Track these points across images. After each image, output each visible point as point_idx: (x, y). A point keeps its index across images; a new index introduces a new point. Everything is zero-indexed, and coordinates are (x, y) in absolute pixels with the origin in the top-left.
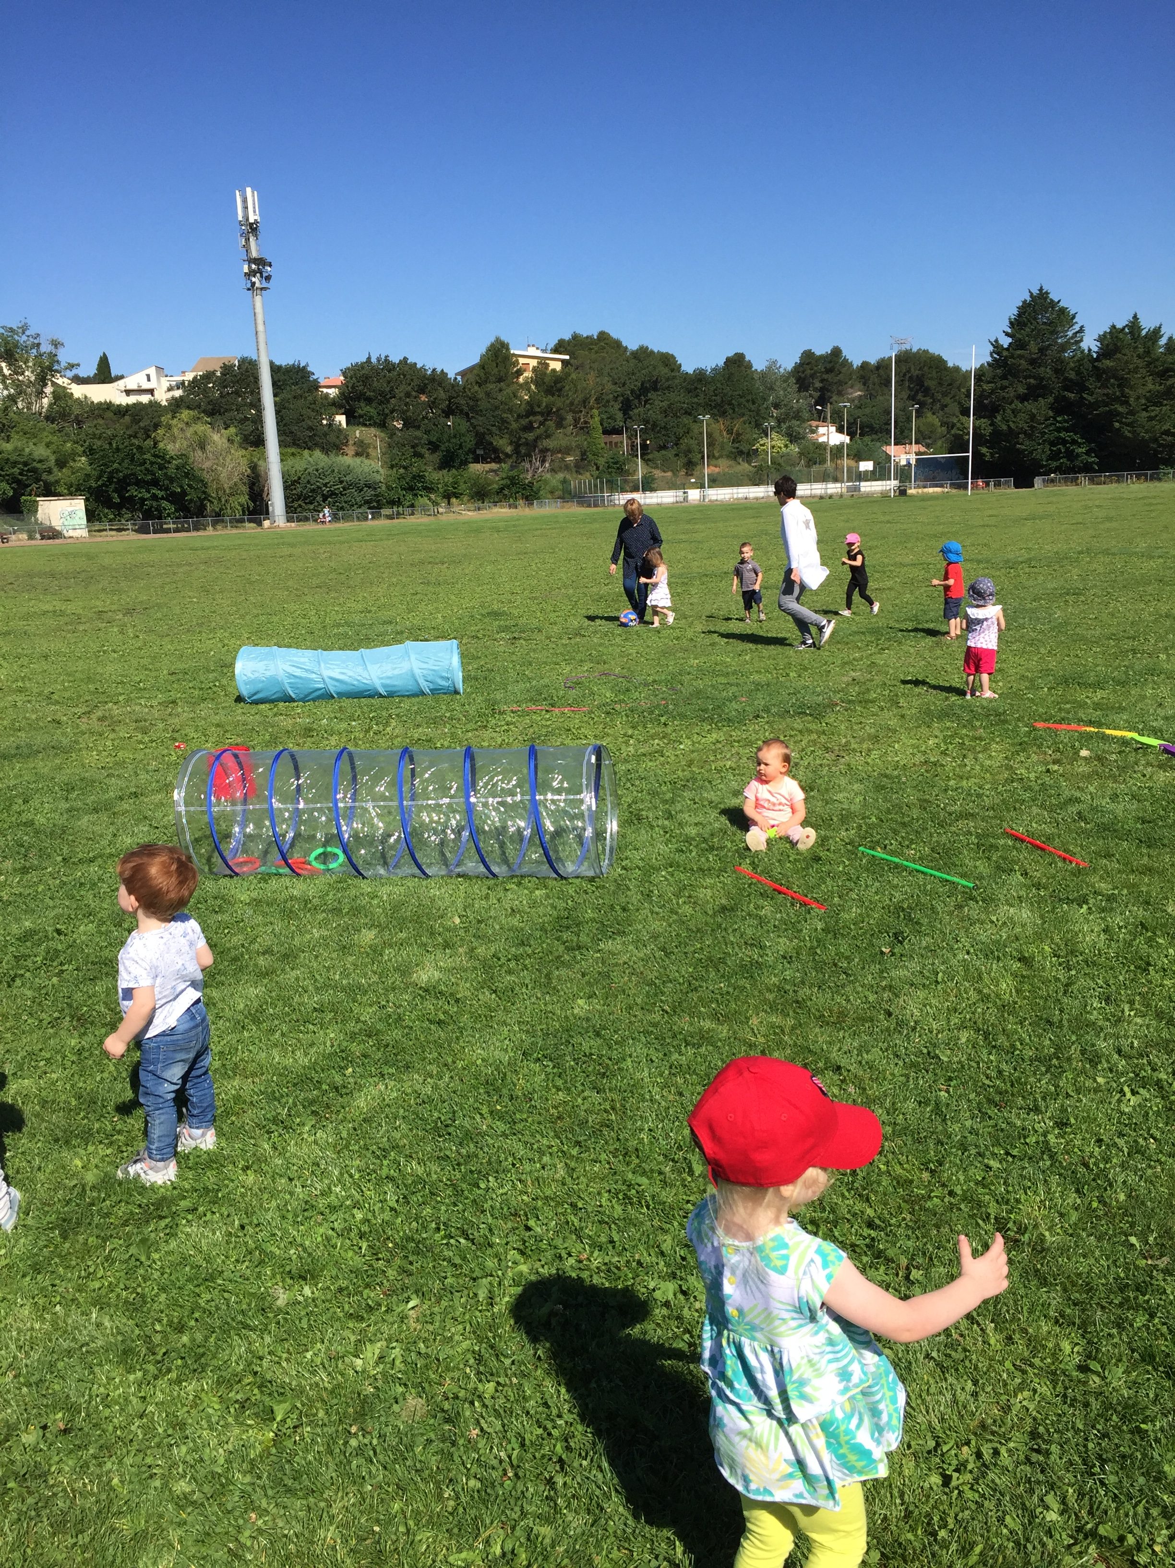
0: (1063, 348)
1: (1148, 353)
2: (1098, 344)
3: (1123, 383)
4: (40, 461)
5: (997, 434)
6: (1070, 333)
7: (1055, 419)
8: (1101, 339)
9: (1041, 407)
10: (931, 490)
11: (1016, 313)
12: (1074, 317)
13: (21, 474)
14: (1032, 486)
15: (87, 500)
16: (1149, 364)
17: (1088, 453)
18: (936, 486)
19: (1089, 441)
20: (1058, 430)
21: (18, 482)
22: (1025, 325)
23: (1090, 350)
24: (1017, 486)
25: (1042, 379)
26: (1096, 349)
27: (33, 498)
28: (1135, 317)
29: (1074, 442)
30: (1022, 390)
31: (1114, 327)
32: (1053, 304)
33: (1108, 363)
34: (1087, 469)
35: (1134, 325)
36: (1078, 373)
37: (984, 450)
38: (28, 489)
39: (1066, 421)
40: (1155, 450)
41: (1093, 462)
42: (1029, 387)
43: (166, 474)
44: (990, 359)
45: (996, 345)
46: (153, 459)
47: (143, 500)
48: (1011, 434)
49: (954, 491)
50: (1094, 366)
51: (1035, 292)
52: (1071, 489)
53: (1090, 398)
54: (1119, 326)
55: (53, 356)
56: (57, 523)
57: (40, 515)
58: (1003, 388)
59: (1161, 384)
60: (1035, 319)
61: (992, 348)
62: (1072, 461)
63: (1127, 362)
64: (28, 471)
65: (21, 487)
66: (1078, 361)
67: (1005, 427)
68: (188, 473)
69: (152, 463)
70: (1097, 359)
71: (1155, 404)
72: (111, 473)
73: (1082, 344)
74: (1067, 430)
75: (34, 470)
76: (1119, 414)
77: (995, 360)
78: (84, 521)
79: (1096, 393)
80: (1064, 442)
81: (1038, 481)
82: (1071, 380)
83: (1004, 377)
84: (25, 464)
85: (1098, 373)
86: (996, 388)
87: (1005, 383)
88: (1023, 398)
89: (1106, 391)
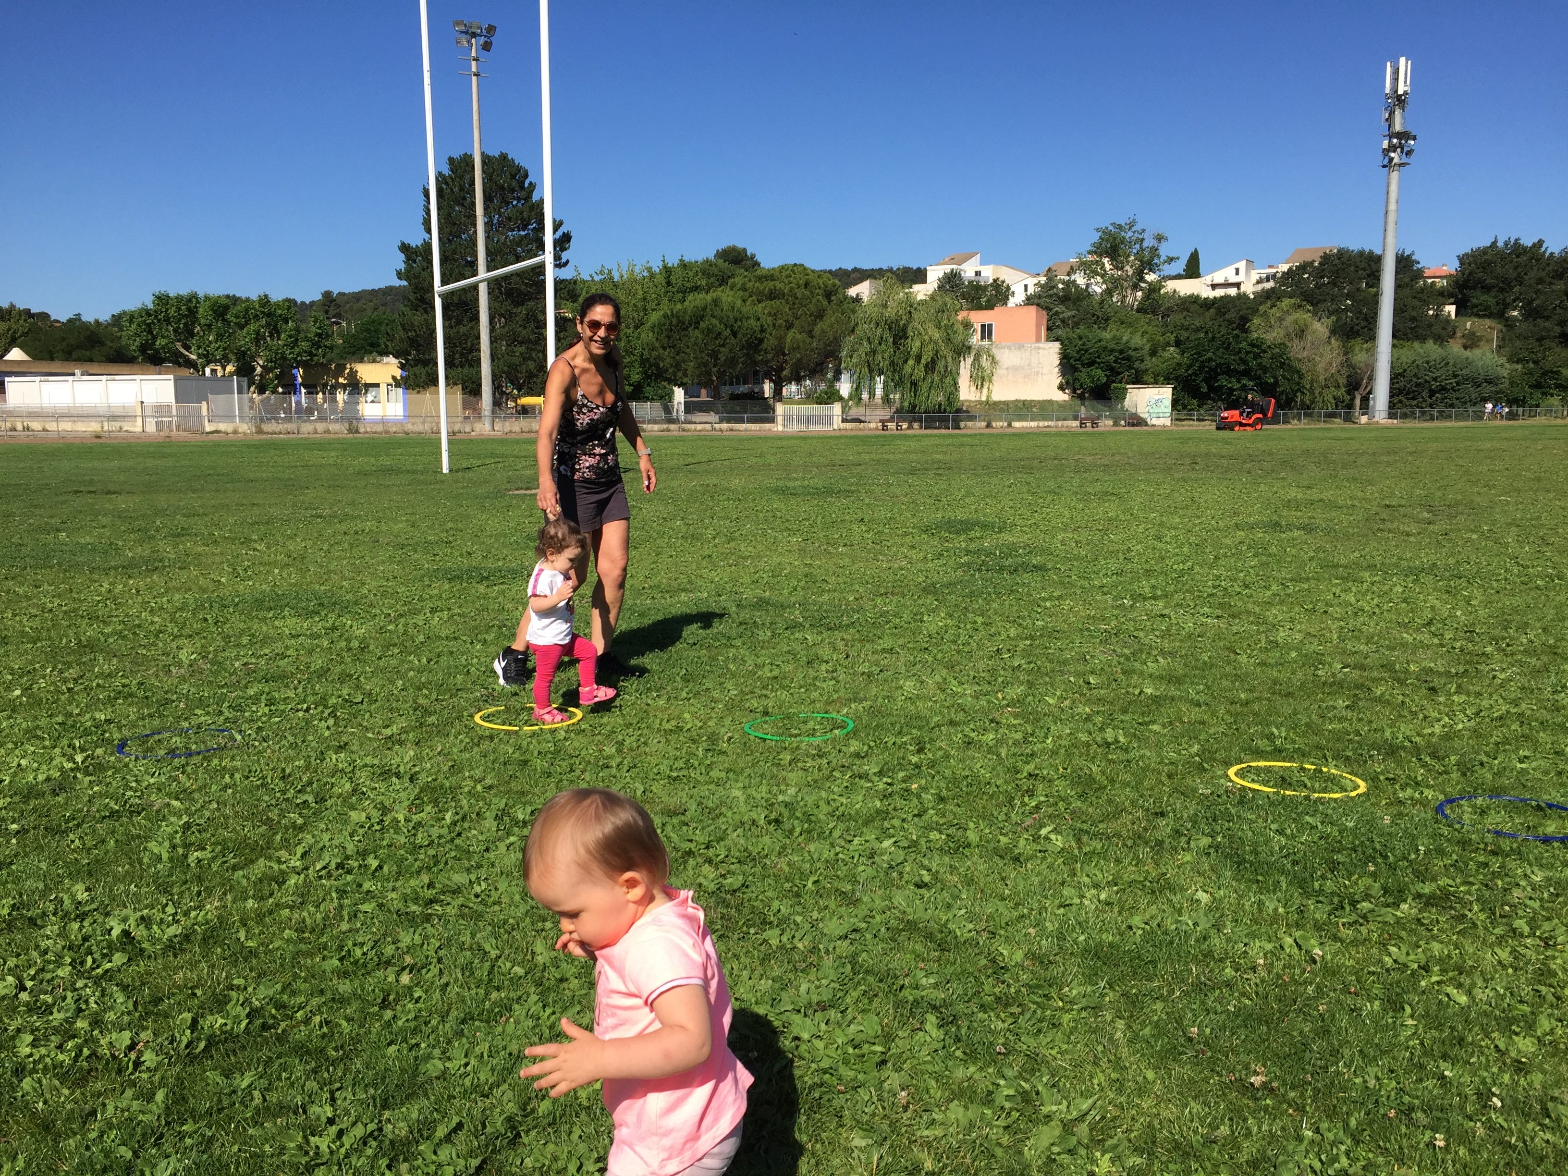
4: (1136, 349)
13: (1115, 362)
15: (1174, 389)
21: (1112, 369)
27: (1123, 385)
38: (1120, 377)
43: (1259, 365)
46: (1249, 349)
47: (1231, 390)
55: (1154, 251)
56: (1143, 411)
57: (1127, 403)
64: (1123, 359)
65: (1113, 373)
68: (1283, 362)
69: (1248, 353)
72: (1203, 362)
75: (1129, 358)
78: (1169, 409)
84: (1121, 352)
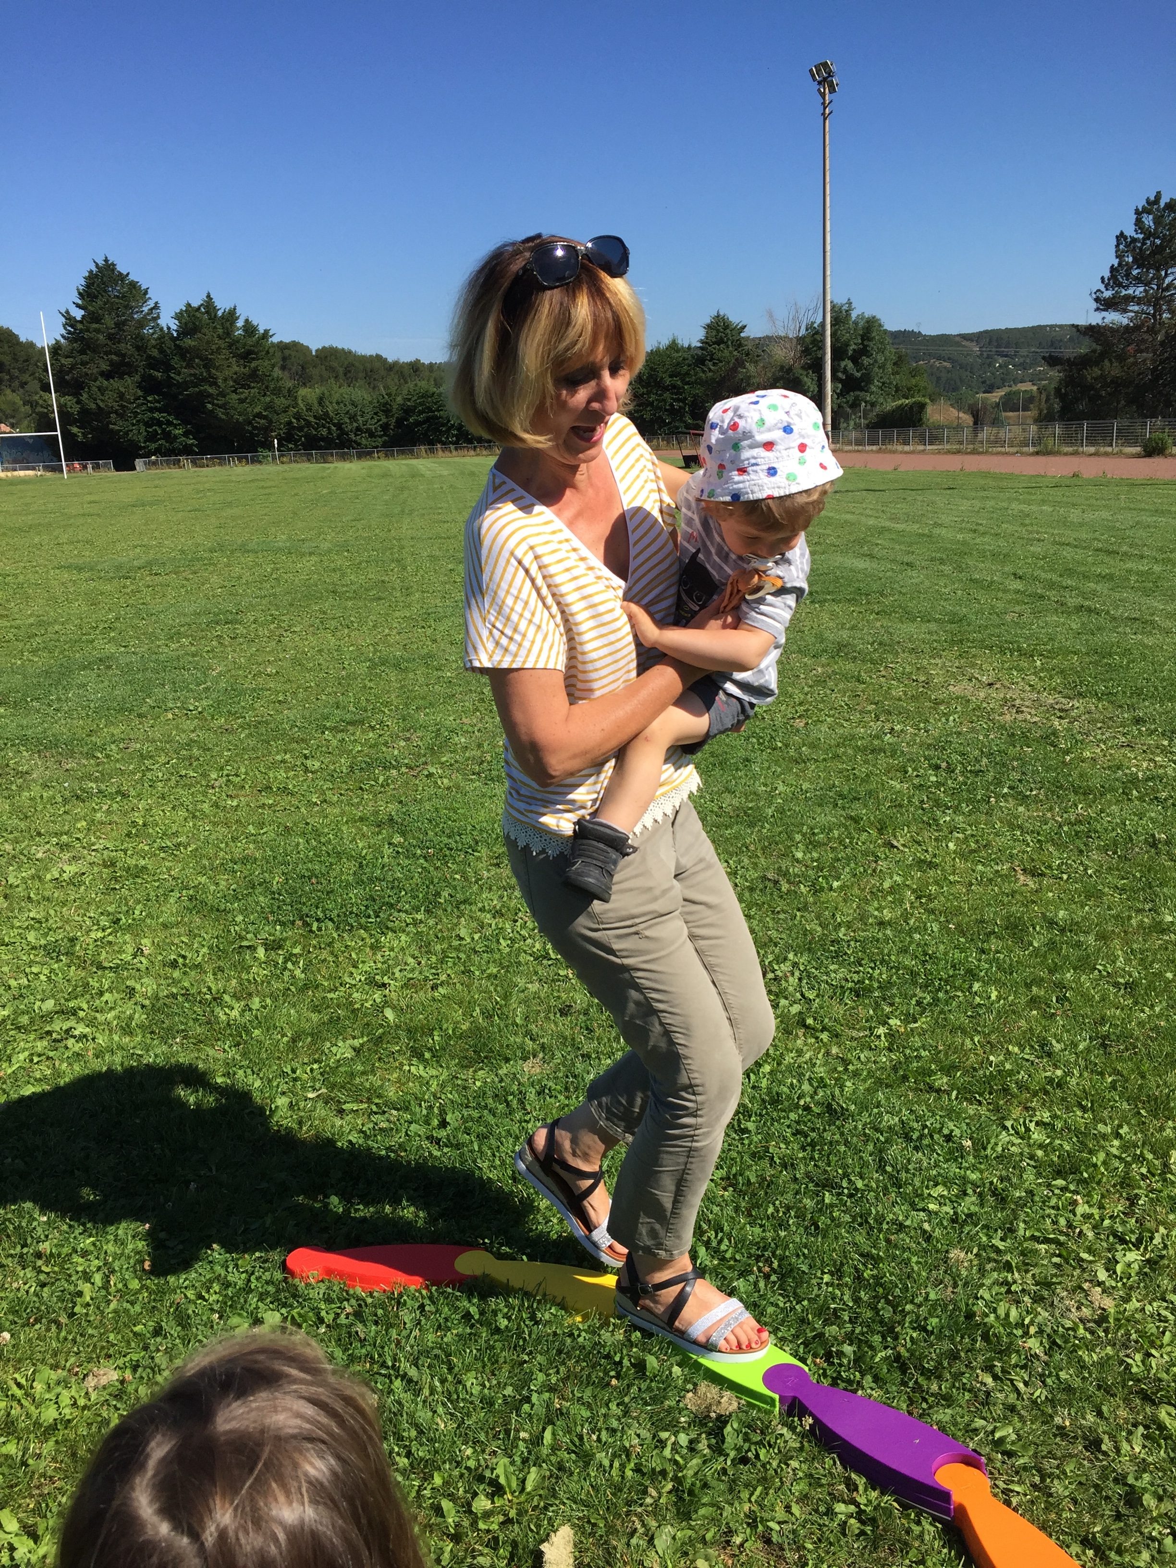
0: (141, 324)
1: (228, 333)
2: (177, 322)
3: (208, 364)
5: (84, 412)
6: (146, 309)
7: (145, 399)
8: (178, 316)
9: (128, 385)
10: (22, 473)
11: (84, 283)
12: (146, 292)
14: (133, 468)
16: (230, 346)
17: (186, 434)
18: (28, 469)
19: (185, 422)
20: (151, 410)
22: (96, 297)
23: (169, 328)
24: (118, 468)
25: (124, 356)
26: (175, 327)
28: (208, 296)
29: (169, 423)
30: (105, 367)
31: (189, 305)
32: (122, 277)
33: (188, 342)
34: (187, 451)
35: (209, 303)
36: (161, 351)
37: (75, 430)
39: (158, 401)
40: (251, 433)
41: (192, 445)
42: (112, 363)
44: (64, 332)
45: (67, 316)
48: (101, 414)
49: (49, 474)
50: (175, 345)
51: (101, 262)
52: (175, 472)
53: (177, 378)
54: (195, 304)
58: (84, 364)
59: (245, 367)
60: (105, 291)
61: (64, 320)
62: (171, 443)
63: (208, 342)
66: (158, 339)
67: (93, 406)
70: (177, 338)
71: (243, 387)
73: (159, 321)
74: (160, 410)
76: (210, 395)
77: (69, 332)
79: (183, 373)
80: (159, 423)
81: (139, 463)
82: (154, 358)
83: (82, 352)
85: (182, 352)
86: (76, 364)
87: (85, 358)
88: (108, 376)
89: (192, 372)
